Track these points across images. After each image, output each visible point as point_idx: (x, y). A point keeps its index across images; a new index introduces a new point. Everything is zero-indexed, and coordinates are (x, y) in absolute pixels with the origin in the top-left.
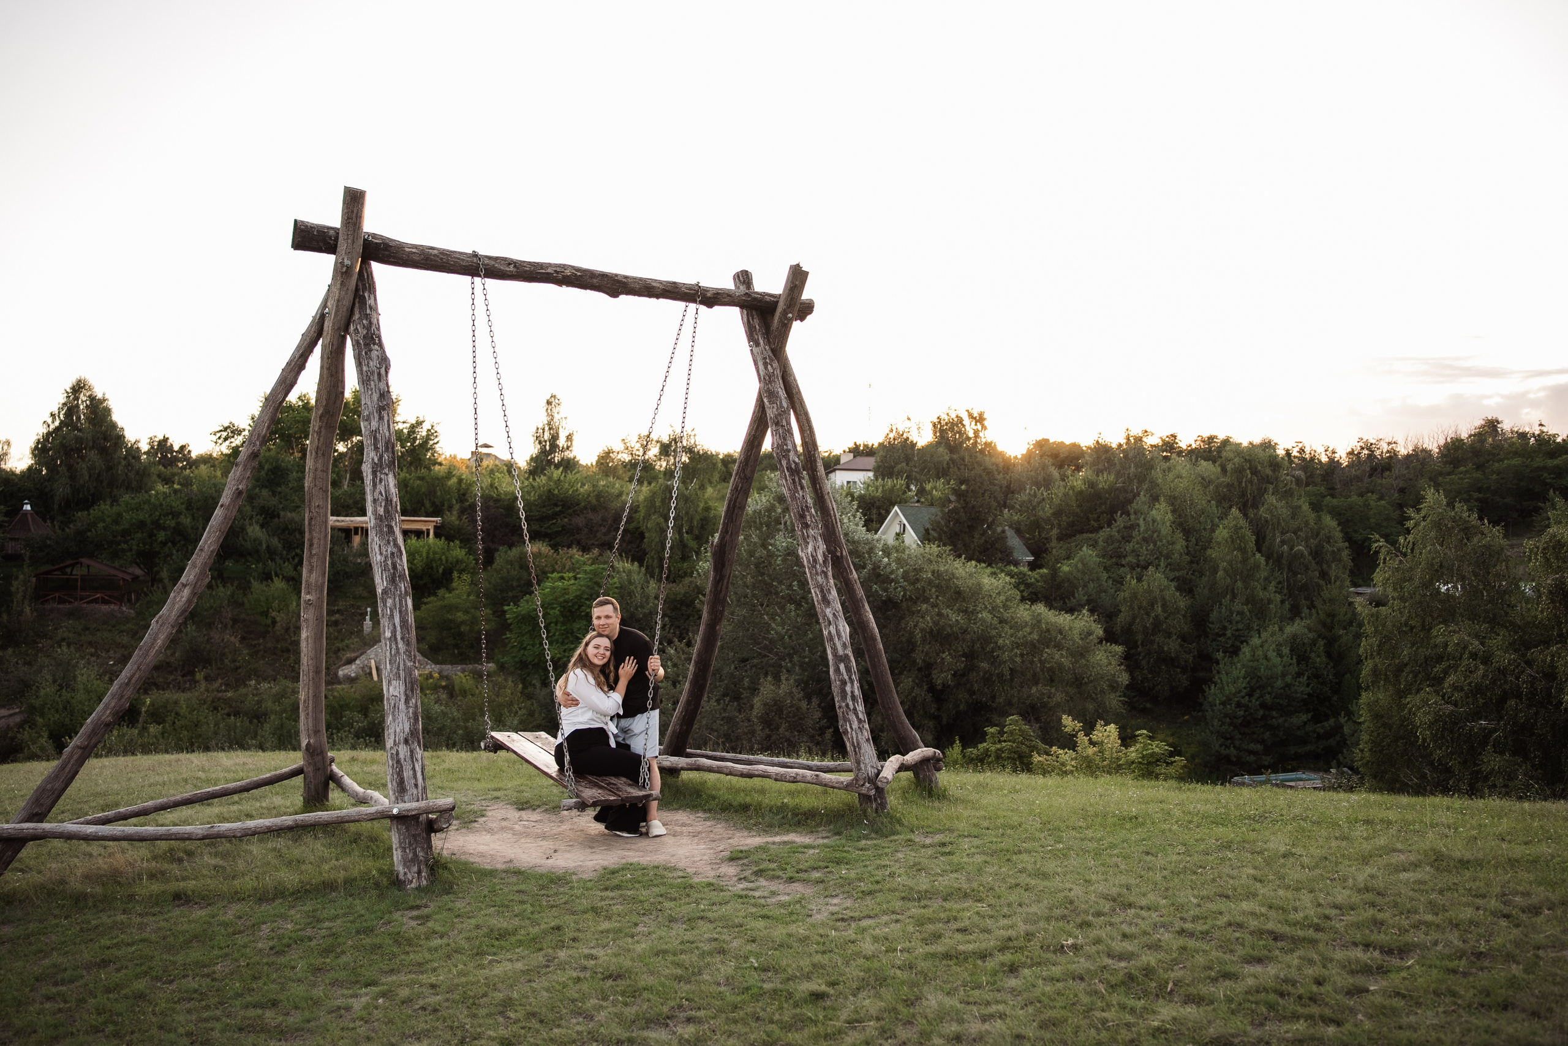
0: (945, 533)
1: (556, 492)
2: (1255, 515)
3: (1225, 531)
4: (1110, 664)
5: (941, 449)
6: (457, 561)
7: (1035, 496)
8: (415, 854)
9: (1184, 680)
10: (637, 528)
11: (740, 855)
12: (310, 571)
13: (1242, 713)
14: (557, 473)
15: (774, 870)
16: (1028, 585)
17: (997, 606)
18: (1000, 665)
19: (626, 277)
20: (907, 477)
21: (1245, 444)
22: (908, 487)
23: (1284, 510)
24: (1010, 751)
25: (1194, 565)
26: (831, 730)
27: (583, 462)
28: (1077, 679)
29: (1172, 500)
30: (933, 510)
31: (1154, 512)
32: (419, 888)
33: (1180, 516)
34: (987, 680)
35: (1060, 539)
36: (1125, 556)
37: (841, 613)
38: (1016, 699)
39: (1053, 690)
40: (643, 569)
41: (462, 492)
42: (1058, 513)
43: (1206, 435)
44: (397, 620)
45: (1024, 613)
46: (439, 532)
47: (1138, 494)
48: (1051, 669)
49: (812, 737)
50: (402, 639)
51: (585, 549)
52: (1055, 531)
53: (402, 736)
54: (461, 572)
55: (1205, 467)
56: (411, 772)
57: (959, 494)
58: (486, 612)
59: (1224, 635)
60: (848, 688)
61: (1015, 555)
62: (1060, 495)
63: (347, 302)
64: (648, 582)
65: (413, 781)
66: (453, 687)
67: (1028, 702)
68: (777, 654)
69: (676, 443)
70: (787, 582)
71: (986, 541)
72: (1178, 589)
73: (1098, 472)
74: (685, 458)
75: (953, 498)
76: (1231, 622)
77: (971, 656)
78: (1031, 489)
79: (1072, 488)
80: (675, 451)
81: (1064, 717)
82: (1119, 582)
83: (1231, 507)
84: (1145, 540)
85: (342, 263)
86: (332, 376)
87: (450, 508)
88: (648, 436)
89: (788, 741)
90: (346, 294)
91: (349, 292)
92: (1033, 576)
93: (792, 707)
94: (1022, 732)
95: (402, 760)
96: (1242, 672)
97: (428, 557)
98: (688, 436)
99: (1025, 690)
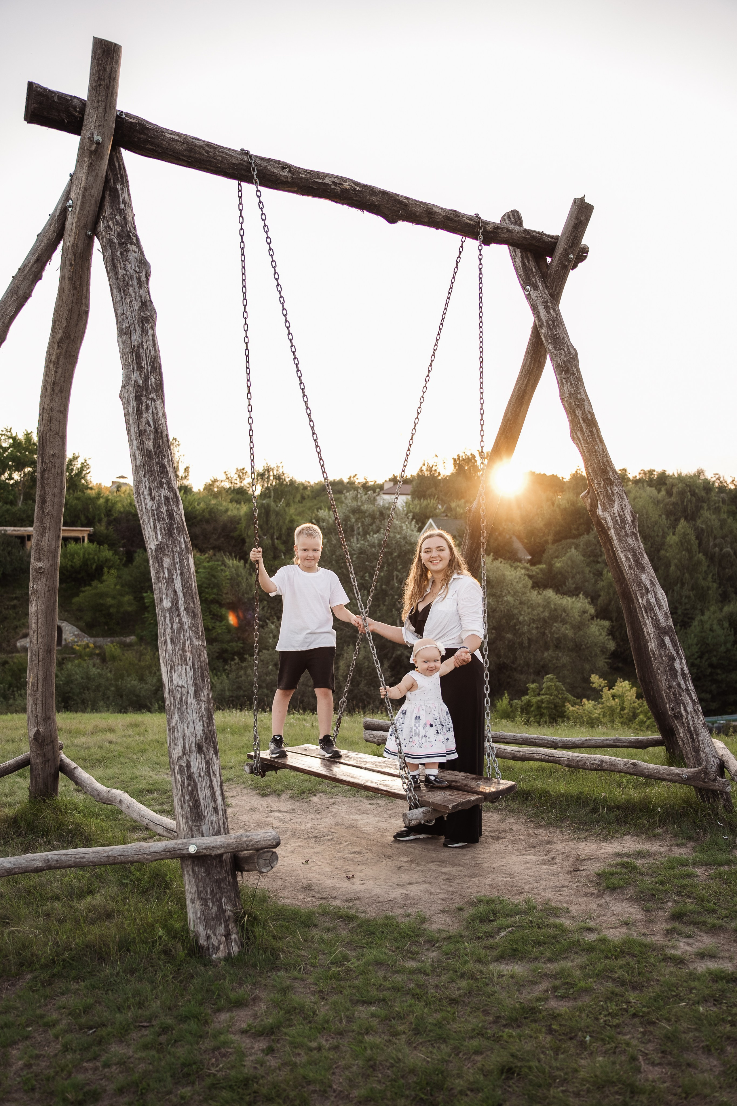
2: (695, 525)
3: (675, 538)
4: (601, 634)
5: (458, 478)
6: (107, 560)
8: (220, 908)
10: (240, 536)
12: (42, 534)
16: (533, 577)
17: (517, 592)
18: (520, 636)
19: (407, 198)
20: (436, 499)
22: (438, 506)
23: (716, 522)
24: (549, 702)
27: (194, 489)
28: (577, 646)
30: (458, 522)
32: (228, 959)
34: (512, 647)
35: (553, 543)
36: (599, 556)
37: (657, 579)
38: (532, 662)
39: (560, 655)
41: (108, 508)
42: (548, 525)
43: (647, 469)
44: (178, 585)
45: (534, 596)
46: (92, 538)
48: (558, 639)
50: (186, 609)
51: (202, 551)
53: (193, 742)
54: (109, 568)
55: (651, 491)
56: (208, 792)
58: (127, 598)
61: (519, 555)
62: (548, 511)
63: (96, 192)
65: (211, 804)
66: (105, 654)
67: (542, 663)
69: (269, 472)
70: (361, 574)
71: (499, 545)
73: (575, 495)
74: (275, 484)
76: (681, 604)
79: (559, 506)
80: (268, 478)
81: (593, 676)
82: (597, 574)
83: (678, 520)
85: (89, 144)
86: (75, 288)
87: (100, 521)
88: (243, 469)
89: (366, 694)
90: (95, 181)
91: (99, 179)
92: (535, 569)
93: (368, 668)
94: (557, 688)
95: (196, 775)
96: (695, 641)
97: (84, 557)
98: (278, 467)
99: (539, 654)
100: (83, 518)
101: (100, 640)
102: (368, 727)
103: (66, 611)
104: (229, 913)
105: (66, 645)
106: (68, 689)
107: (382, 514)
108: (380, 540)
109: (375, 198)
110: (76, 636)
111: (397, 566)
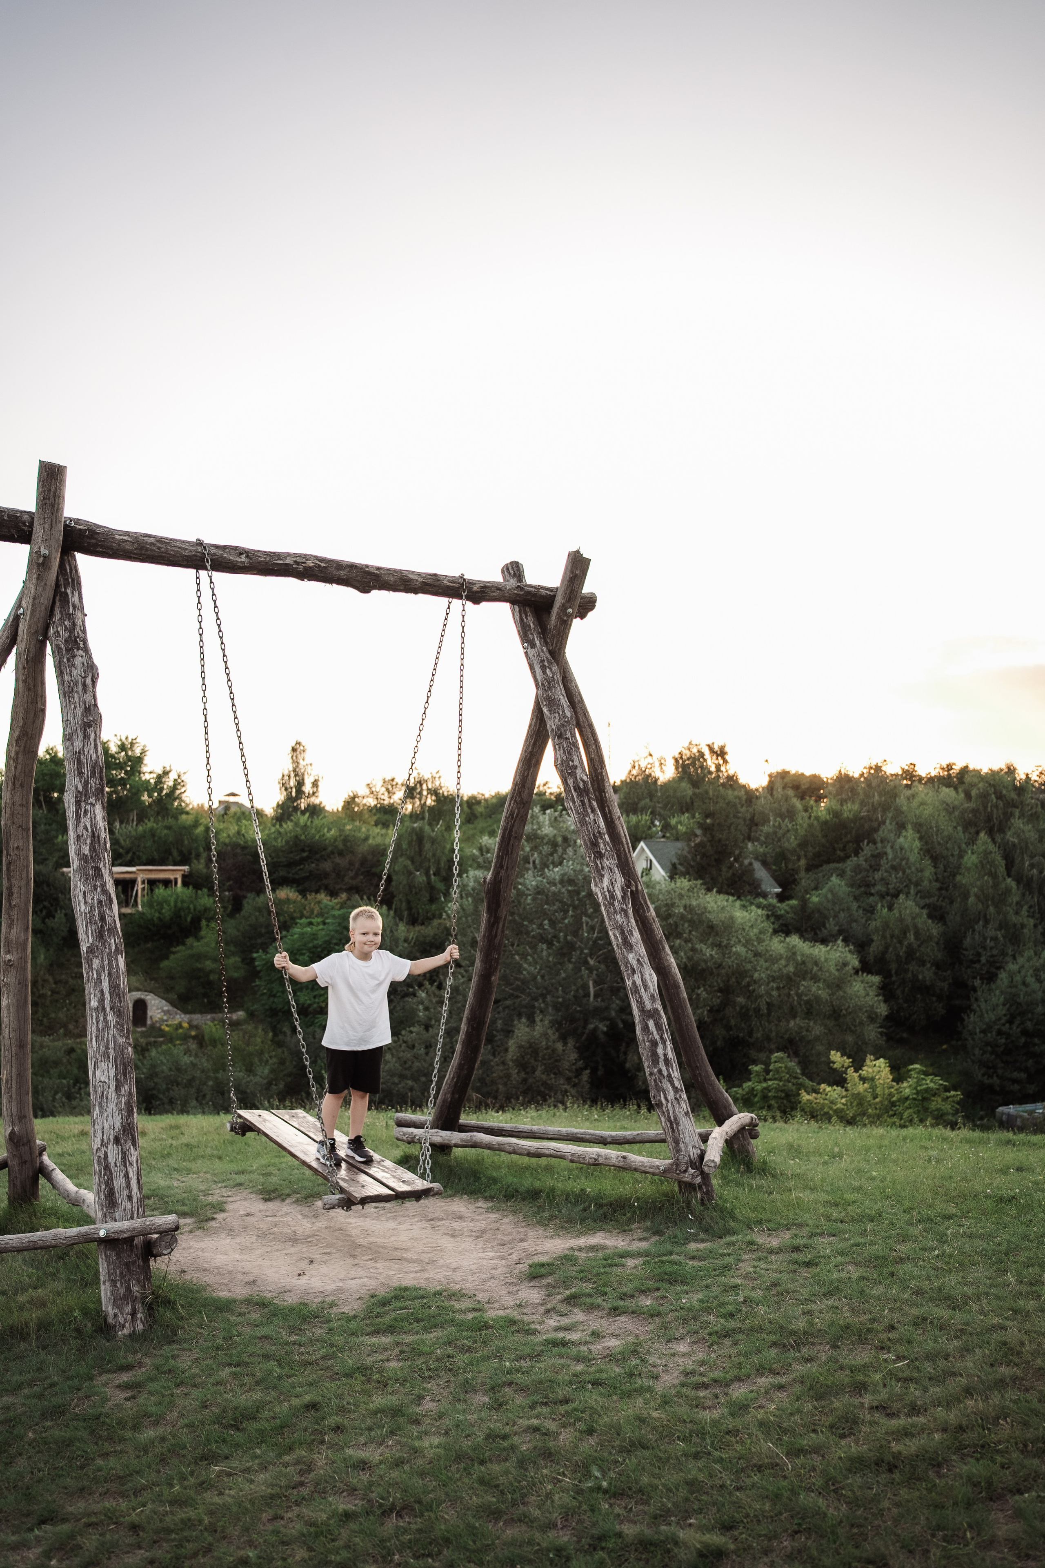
0: (692, 867)
1: (303, 837)
2: (1003, 839)
3: (974, 857)
4: (867, 995)
5: (684, 785)
6: (205, 910)
7: (780, 827)
8: (128, 1289)
9: (940, 1009)
11: (543, 1271)
12: (10, 926)
13: (1003, 1041)
14: (303, 819)
15: (590, 1295)
16: (778, 917)
17: (750, 939)
18: (756, 999)
19: (379, 569)
20: (651, 813)
21: (985, 770)
22: (652, 823)
23: (1032, 834)
24: (777, 1090)
25: (943, 892)
26: (588, 1071)
27: (328, 808)
28: (835, 1011)
29: (918, 827)
30: (679, 844)
31: (901, 840)
32: (132, 1336)
33: (927, 843)
34: (744, 1015)
35: (808, 869)
36: (874, 885)
37: (646, 959)
38: (775, 1035)
39: (811, 1024)
40: (392, 913)
41: (209, 840)
42: (803, 844)
43: (944, 763)
44: (105, 985)
45: (777, 945)
46: (187, 880)
47: (884, 823)
48: (808, 1002)
49: (569, 1079)
50: (112, 1008)
51: (333, 894)
52: (803, 862)
53: (112, 1135)
54: (209, 920)
55: (947, 793)
56: (123, 1181)
57: (705, 828)
58: (235, 960)
59: (979, 961)
60: (660, 1050)
61: (764, 887)
62: (805, 825)
63: (46, 600)
64: (397, 925)
65: (126, 1192)
66: (203, 1036)
67: (786, 1036)
68: (529, 994)
69: (421, 785)
70: (539, 921)
71: (734, 874)
72: (930, 916)
73: (842, 802)
74: (430, 802)
75: (699, 832)
76: (985, 948)
77: (726, 990)
78: (775, 821)
79: (817, 818)
80: (420, 793)
81: (833, 1052)
82: (870, 911)
83: (978, 833)
84: (894, 868)
85: (38, 553)
86: (29, 689)
87: (198, 856)
88: (393, 780)
89: (544, 1084)
90: (44, 590)
91: (48, 588)
92: (783, 907)
93: (547, 1048)
94: (788, 1070)
95: (112, 1165)
96: (1002, 999)
97: (175, 906)
98: (434, 778)
99: (783, 1024)
100: (175, 853)
101: (197, 1018)
102: (400, 1124)
103: (151, 979)
104: (136, 1294)
105: (153, 1026)
106: (152, 1084)
107: (565, 839)
108: (563, 875)
109: (342, 573)
110: (166, 1012)
111: (586, 910)
